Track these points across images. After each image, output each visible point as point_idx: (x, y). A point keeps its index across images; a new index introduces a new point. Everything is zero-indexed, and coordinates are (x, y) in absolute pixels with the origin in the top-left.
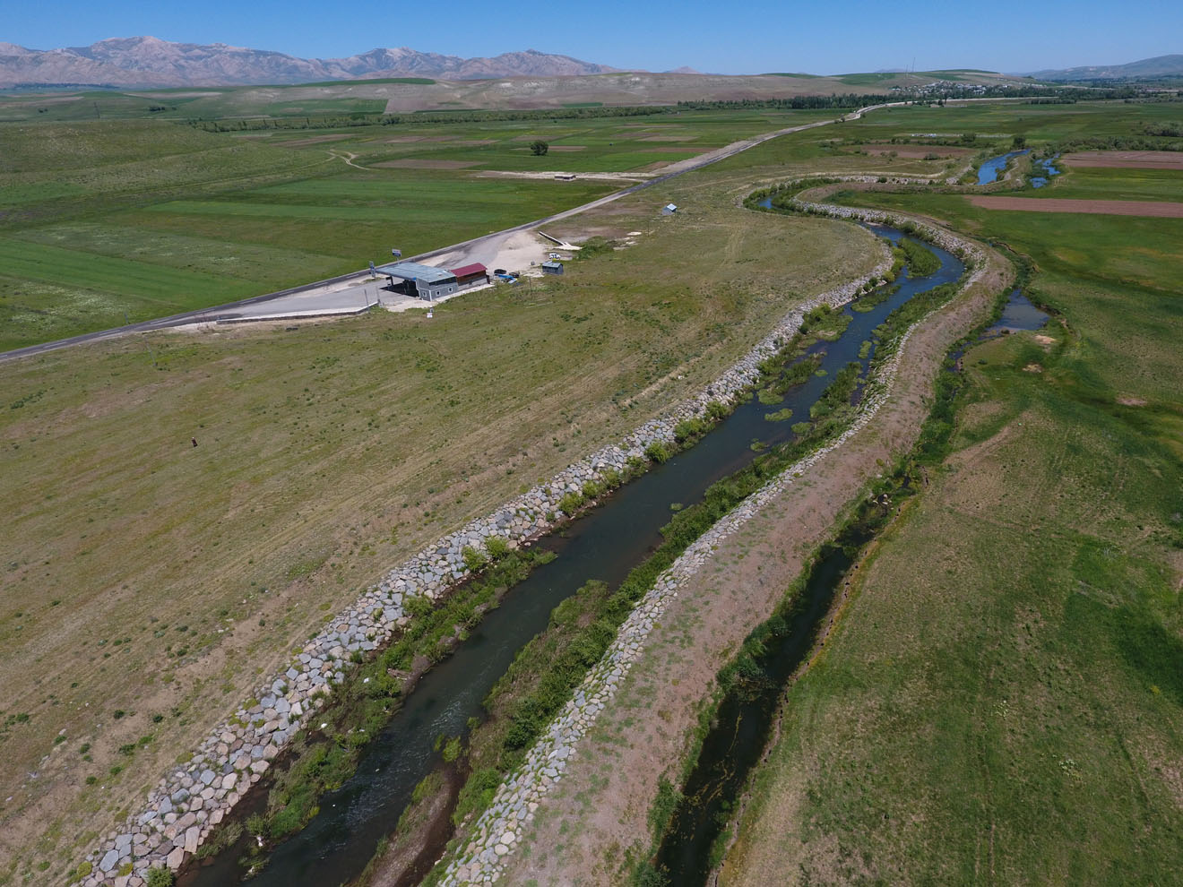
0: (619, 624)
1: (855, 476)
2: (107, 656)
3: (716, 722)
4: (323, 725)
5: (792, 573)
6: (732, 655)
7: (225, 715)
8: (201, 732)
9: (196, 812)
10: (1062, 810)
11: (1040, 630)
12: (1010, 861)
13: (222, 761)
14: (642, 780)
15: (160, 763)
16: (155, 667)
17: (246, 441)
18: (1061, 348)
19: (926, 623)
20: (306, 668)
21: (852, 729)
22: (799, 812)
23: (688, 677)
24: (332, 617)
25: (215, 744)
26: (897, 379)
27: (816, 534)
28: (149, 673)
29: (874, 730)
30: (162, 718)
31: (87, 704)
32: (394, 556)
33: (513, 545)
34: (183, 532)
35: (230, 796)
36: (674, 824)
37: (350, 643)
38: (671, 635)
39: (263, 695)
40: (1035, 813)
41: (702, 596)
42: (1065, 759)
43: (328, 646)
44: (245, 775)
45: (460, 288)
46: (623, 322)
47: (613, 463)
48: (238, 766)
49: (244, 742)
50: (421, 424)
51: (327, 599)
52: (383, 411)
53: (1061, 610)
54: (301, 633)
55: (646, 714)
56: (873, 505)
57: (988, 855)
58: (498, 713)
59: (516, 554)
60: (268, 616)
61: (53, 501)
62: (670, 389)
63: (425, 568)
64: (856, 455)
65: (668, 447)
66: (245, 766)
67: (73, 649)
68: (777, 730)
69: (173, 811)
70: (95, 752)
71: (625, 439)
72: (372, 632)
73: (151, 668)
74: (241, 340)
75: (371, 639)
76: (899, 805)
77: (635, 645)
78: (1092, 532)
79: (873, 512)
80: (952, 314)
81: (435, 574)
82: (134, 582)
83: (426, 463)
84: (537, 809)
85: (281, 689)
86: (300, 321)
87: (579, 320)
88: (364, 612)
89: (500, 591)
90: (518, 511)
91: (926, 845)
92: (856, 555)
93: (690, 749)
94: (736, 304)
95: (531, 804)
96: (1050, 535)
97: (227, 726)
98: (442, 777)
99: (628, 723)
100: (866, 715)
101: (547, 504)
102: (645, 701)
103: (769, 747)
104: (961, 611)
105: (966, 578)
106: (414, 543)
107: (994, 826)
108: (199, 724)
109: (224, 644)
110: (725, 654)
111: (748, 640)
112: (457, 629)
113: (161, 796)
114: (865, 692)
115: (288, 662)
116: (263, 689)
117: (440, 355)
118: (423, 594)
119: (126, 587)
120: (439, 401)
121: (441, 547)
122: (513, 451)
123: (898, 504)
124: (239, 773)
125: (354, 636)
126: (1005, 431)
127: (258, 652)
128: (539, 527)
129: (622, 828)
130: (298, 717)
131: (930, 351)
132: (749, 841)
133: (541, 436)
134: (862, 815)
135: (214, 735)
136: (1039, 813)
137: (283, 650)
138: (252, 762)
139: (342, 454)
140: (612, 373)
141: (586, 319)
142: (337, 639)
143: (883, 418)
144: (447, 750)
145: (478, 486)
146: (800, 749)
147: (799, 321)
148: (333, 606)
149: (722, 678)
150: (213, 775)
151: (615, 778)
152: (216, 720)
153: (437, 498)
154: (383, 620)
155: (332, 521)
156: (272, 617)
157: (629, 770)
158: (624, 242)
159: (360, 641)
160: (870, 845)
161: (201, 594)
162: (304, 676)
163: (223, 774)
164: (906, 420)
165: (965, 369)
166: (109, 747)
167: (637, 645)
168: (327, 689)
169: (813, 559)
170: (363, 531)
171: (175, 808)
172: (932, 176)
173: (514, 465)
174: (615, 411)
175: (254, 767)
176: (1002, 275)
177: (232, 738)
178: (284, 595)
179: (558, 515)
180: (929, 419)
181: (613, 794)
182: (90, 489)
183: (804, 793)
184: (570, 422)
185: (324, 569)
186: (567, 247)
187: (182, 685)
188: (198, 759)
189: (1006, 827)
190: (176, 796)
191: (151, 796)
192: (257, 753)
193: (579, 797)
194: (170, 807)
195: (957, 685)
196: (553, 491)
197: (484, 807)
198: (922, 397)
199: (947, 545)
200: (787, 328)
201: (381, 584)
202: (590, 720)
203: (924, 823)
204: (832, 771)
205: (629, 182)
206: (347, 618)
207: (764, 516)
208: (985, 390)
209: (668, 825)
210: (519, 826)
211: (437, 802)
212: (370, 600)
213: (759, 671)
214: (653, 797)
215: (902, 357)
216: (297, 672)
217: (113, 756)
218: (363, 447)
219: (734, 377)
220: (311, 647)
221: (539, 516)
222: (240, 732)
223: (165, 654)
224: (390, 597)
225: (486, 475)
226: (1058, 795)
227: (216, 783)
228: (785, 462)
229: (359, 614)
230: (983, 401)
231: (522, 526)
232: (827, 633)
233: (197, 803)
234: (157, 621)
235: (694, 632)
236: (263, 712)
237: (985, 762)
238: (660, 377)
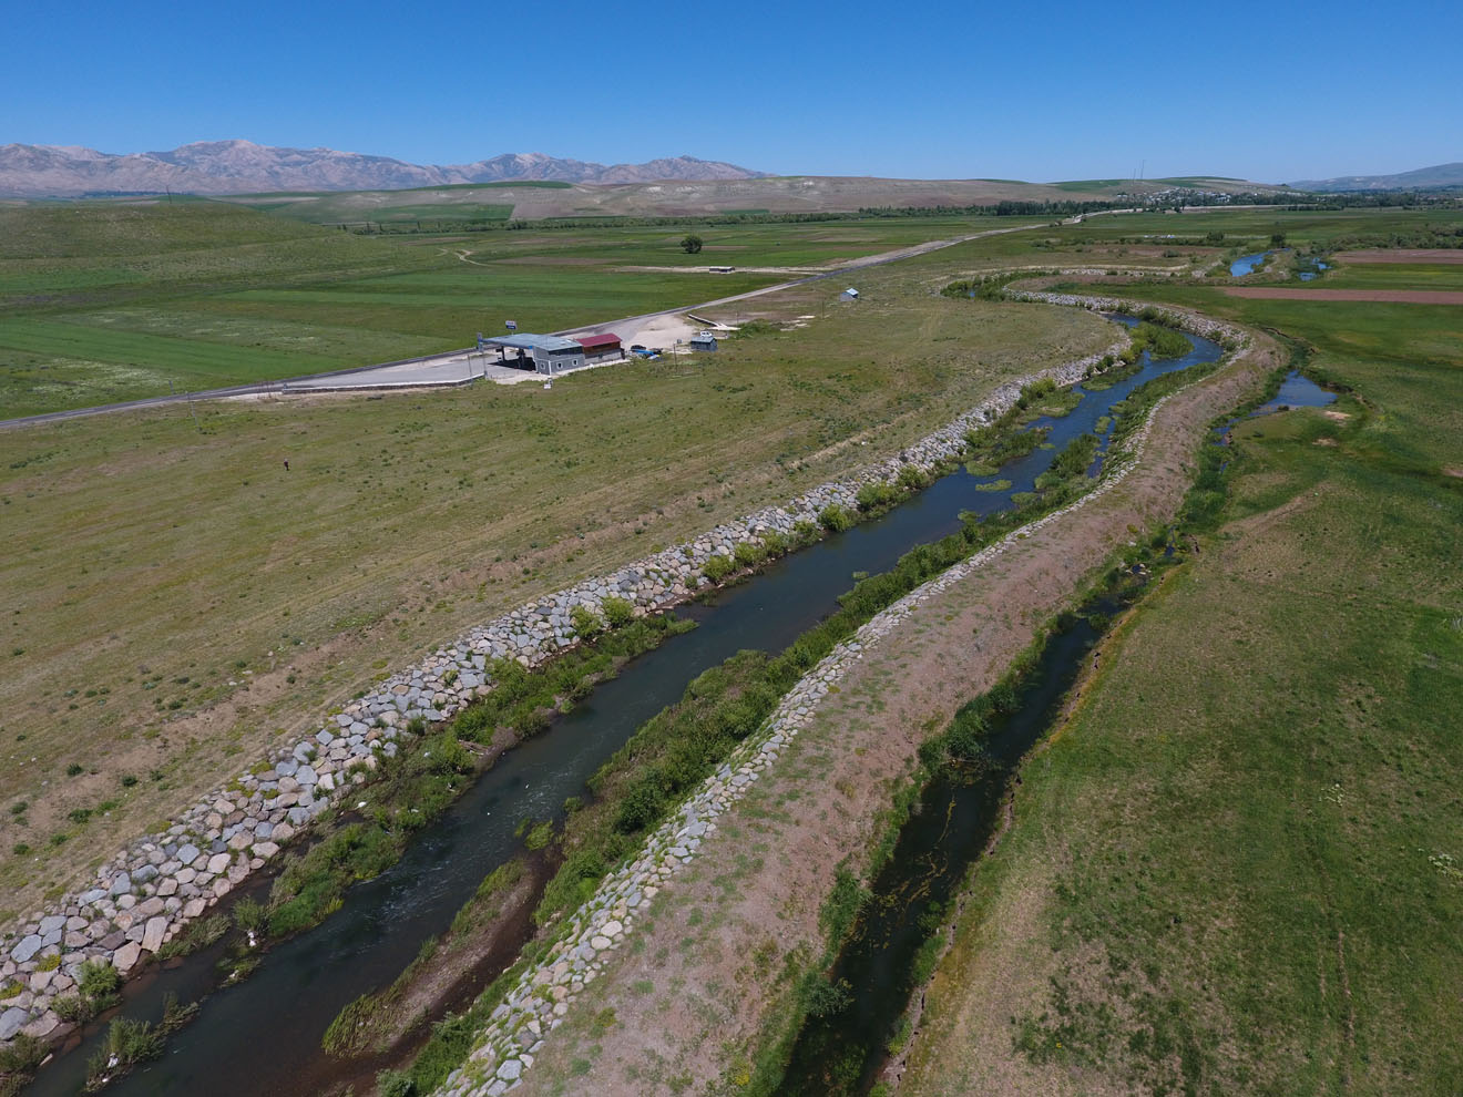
0: (781, 694)
1: (1100, 541)
2: (73, 708)
4: (362, 804)
5: (1021, 643)
6: (940, 729)
7: (223, 780)
8: (187, 799)
9: (165, 897)
10: (1444, 916)
11: (1376, 707)
12: (1373, 980)
13: (211, 835)
14: (812, 867)
15: (122, 832)
16: (136, 721)
17: (299, 498)
18: (1361, 422)
19: (1212, 697)
20: (344, 732)
21: (1117, 815)
22: (1046, 912)
23: (878, 747)
24: (388, 675)
25: (204, 813)
26: (1148, 447)
27: (1051, 600)
28: (126, 728)
29: (1149, 817)
30: (136, 782)
31: (33, 760)
32: (478, 614)
33: (639, 612)
34: (202, 584)
35: (218, 882)
37: (410, 708)
38: (853, 700)
39: (280, 760)
40: (1402, 919)
41: (896, 659)
42: (1433, 853)
43: (380, 708)
44: (243, 858)
45: (587, 361)
46: (791, 393)
47: (776, 527)
48: (234, 844)
49: (246, 816)
50: (526, 483)
51: (383, 657)
52: (479, 472)
53: (1403, 685)
54: (343, 692)
55: (820, 786)
56: (1125, 575)
57: (1338, 971)
58: (608, 794)
59: (644, 621)
60: (300, 671)
61: (41, 553)
62: (854, 453)
63: (520, 628)
64: (1100, 519)
65: (849, 514)
66: (243, 847)
67: (30, 701)
68: (1007, 816)
69: (130, 893)
70: (33, 815)
71: (792, 502)
72: (441, 698)
73: (131, 721)
74: (306, 408)
75: (439, 707)
76: (1195, 907)
77: (803, 710)
78: (1433, 602)
80: (1214, 388)
81: (532, 637)
82: (127, 633)
83: (529, 520)
84: (657, 895)
85: (306, 754)
86: (385, 392)
87: (735, 391)
88: (432, 674)
89: (619, 660)
90: (647, 572)
91: (1239, 955)
92: (1106, 625)
93: (881, 836)
94: (935, 378)
95: (647, 889)
96: (1374, 604)
97: (224, 792)
98: (522, 866)
99: (793, 796)
100: (1136, 800)
101: (687, 568)
102: (817, 771)
103: (996, 838)
104: (1260, 684)
105: (1263, 649)
106: (506, 601)
107: (1341, 935)
108: (185, 789)
109: (236, 698)
110: (930, 726)
111: (961, 713)
112: (557, 699)
113: (116, 871)
114: (1133, 773)
115: (320, 723)
116: (281, 752)
117: (557, 421)
118: (514, 660)
119: (114, 638)
120: (552, 463)
121: (541, 606)
122: (645, 509)
123: (1160, 573)
124: (235, 854)
125: (416, 701)
126: (1298, 500)
127: (281, 711)
128: (675, 594)
129: (782, 925)
130: (327, 793)
131: (1188, 422)
132: (971, 947)
133: (682, 493)
134: (1139, 918)
135: (205, 802)
136: (1408, 920)
137: (316, 709)
138: (254, 842)
139: (422, 511)
140: (775, 437)
141: (743, 389)
142: (391, 702)
143: (1133, 483)
144: (532, 836)
145: (597, 546)
146: (1042, 837)
147: (1016, 395)
148: (390, 664)
149: (926, 754)
150: (197, 852)
151: (772, 860)
152: (209, 785)
153: (541, 554)
154: (457, 685)
155: (399, 575)
156: (305, 674)
157: (793, 851)
158: (793, 325)
159: (423, 708)
160: (1154, 955)
161: (214, 645)
162: (342, 742)
163: (211, 853)
164: (1163, 487)
165: (1236, 441)
166: (55, 810)
167: (806, 709)
168: (371, 762)
169: (1048, 631)
170: (440, 586)
171: (135, 888)
172: (1173, 268)
173: (645, 524)
174: (780, 474)
175: (257, 849)
176: (1272, 353)
177: (230, 808)
178: (326, 649)
179: (702, 581)
180: (1193, 489)
181: (768, 879)
182: (93, 541)
183: (1051, 890)
184: (720, 482)
185: (382, 623)
186: (722, 327)
187: (170, 743)
188: (177, 829)
189: (1360, 936)
190: (138, 873)
191: (102, 871)
192: (263, 830)
193: (719, 881)
194: (127, 886)
195: (1264, 766)
196: (695, 553)
197: (581, 899)
198: (1182, 465)
199: (1233, 614)
200: (1003, 399)
201: (459, 642)
202: (738, 792)
203: (1234, 929)
204: (1092, 863)
205: (799, 275)
206: (408, 678)
207: (980, 576)
208: (1264, 461)
209: (851, 930)
210: (628, 914)
211: (513, 897)
212: (441, 659)
213: (976, 748)
214: (828, 890)
215: (1152, 426)
216: (332, 736)
217: (59, 822)
218: (449, 505)
219: (935, 445)
220: (355, 707)
221: (676, 580)
222: (242, 803)
223: (153, 707)
224: (468, 659)
225: (606, 533)
226: (1432, 898)
227: (199, 864)
228: (1004, 529)
229: (424, 674)
230: (1263, 471)
231: (652, 590)
232: (1072, 707)
233: (167, 886)
234: (149, 672)
235: (886, 696)
236: (277, 780)
237: (1315, 854)
238: (838, 441)
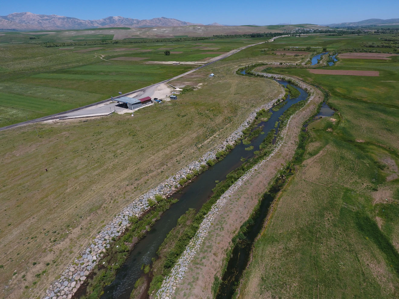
0: (200, 223)
1: (274, 169)
2: (29, 243)
3: (232, 255)
4: (104, 263)
5: (255, 203)
6: (236, 232)
7: (70, 262)
8: (63, 268)
9: (62, 296)
10: (339, 279)
11: (332, 220)
12: (324, 297)
13: (70, 278)
14: (209, 277)
15: (49, 280)
16: (46, 246)
17: (72, 163)
18: (339, 122)
19: (297, 219)
20: (97, 244)
21: (275, 256)
22: (259, 284)
23: (223, 241)
24: (105, 225)
25: (68, 272)
26: (287, 135)
27: (262, 190)
28: (44, 249)
29: (282, 256)
30: (49, 264)
31: (23, 261)
32: (125, 203)
33: (164, 197)
34: (52, 197)
35: (74, 289)
36: (220, 291)
37: (111, 234)
38: (217, 227)
39: (83, 254)
40: (331, 281)
41: (226, 213)
42: (340, 262)
43: (104, 235)
44: (78, 282)
45: (142, 105)
46: (198, 117)
47: (196, 167)
48: (76, 279)
49: (78, 271)
50: (131, 155)
51: (103, 219)
52: (118, 151)
53: (339, 213)
54: (95, 232)
55: (210, 254)
56: (280, 179)
57: (317, 295)
58: (162, 256)
59: (165, 200)
60: (83, 226)
61: (6, 187)
62: (214, 141)
63: (135, 207)
64: (274, 162)
65: (214, 160)
66: (78, 279)
67: (17, 241)
68: (251, 257)
70: (27, 277)
71: (200, 159)
72: (118, 230)
73: (44, 247)
74: (67, 126)
75: (118, 232)
76: (290, 281)
77: (205, 231)
78: (348, 186)
79: (280, 181)
80: (304, 112)
81: (138, 208)
82: (37, 216)
83: (134, 170)
84: (176, 289)
85: (89, 252)
86: (88, 118)
87: (183, 116)
88: (116, 223)
89: (160, 213)
90: (165, 185)
91: (298, 293)
92: (275, 196)
93: (224, 265)
94: (235, 110)
95: (174, 287)
96: (335, 187)
97: (71, 265)
98: (144, 279)
99: (204, 258)
100: (279, 251)
101: (175, 182)
102: (209, 250)
103: (249, 263)
104: (308, 214)
105: (309, 203)
106: (131, 198)
107: (319, 286)
108: (62, 265)
109: (69, 237)
110: (234, 232)
111: (241, 227)
112: (147, 227)
113: (51, 291)
114: (279, 243)
115: (91, 242)
116: (83, 252)
117: (137, 130)
118: (135, 216)
119: (33, 218)
120: (137, 147)
121: (140, 199)
122: (162, 164)
123: (288, 178)
124: (76, 281)
125: (113, 231)
126: (321, 152)
127: (80, 239)
128: (172, 190)
129: (203, 293)
130: (95, 261)
131: (297, 125)
132: (243, 295)
133: (172, 159)
134: (278, 284)
135: (67, 269)
136: (332, 281)
137: (89, 238)
138: (80, 277)
139: (105, 167)
140: (194, 135)
141: (185, 116)
142: (107, 233)
143: (282, 149)
144: (145, 269)
145: (152, 177)
146: (259, 263)
147: (255, 115)
148: (105, 222)
149: (233, 240)
150: (68, 282)
151: (200, 277)
152: (68, 264)
153: (138, 182)
154: (122, 225)
155: (103, 191)
156: (85, 227)
157: (205, 274)
158: (197, 87)
159: (115, 233)
160: (281, 294)
161: (60, 219)
162: (97, 246)
163: (71, 282)
164: (290, 149)
165: (308, 131)
166: (32, 275)
167: (206, 231)
168: (104, 250)
169: (261, 198)
170: (114, 194)
171: (55, 295)
172: (297, 62)
173: (163, 169)
174: (196, 149)
175: (81, 279)
176: (319, 97)
177: (73, 270)
178: (88, 218)
179: (179, 186)
180: (297, 148)
181: (200, 282)
182: (19, 182)
183: (260, 278)
184: (181, 153)
185: (101, 208)
186: (178, 89)
187: (55, 252)
188: (62, 277)
189: (322, 286)
190: (56, 291)
191: (47, 291)
192: (82, 274)
193: (189, 284)
194: (54, 295)
195: (307, 240)
196: (177, 178)
197: (158, 288)
198: (295, 141)
199: (304, 192)
200: (251, 118)
201: (121, 213)
202: (192, 258)
203: (297, 286)
204: (269, 270)
205: (198, 65)
206: (110, 225)
207: (246, 184)
208: (315, 138)
209: (218, 291)
210: (170, 295)
211: (143, 288)
212: (117, 219)
213: (245, 238)
214: (213, 282)
215: (288, 127)
216: (94, 245)
217: (33, 278)
218: (112, 164)
219: (235, 136)
220: (98, 236)
221: (172, 186)
222: (76, 268)
223: (49, 241)
224: (124, 217)
225: (154, 173)
226: (338, 275)
227: (69, 285)
228: (251, 165)
229: (114, 224)
230: (314, 142)
231: (167, 191)
232: (266, 224)
233: (63, 292)
234: (45, 230)
235: (224, 225)
236: (83, 260)
237: (316, 265)
238: (210, 136)
